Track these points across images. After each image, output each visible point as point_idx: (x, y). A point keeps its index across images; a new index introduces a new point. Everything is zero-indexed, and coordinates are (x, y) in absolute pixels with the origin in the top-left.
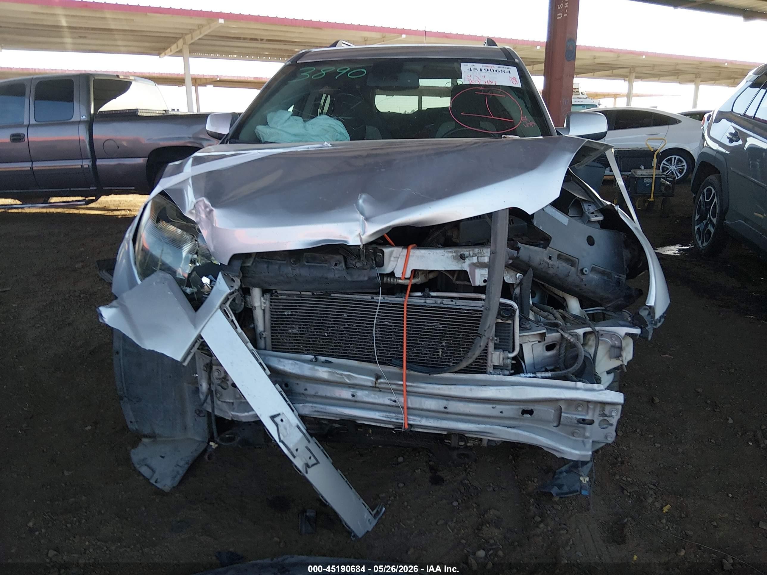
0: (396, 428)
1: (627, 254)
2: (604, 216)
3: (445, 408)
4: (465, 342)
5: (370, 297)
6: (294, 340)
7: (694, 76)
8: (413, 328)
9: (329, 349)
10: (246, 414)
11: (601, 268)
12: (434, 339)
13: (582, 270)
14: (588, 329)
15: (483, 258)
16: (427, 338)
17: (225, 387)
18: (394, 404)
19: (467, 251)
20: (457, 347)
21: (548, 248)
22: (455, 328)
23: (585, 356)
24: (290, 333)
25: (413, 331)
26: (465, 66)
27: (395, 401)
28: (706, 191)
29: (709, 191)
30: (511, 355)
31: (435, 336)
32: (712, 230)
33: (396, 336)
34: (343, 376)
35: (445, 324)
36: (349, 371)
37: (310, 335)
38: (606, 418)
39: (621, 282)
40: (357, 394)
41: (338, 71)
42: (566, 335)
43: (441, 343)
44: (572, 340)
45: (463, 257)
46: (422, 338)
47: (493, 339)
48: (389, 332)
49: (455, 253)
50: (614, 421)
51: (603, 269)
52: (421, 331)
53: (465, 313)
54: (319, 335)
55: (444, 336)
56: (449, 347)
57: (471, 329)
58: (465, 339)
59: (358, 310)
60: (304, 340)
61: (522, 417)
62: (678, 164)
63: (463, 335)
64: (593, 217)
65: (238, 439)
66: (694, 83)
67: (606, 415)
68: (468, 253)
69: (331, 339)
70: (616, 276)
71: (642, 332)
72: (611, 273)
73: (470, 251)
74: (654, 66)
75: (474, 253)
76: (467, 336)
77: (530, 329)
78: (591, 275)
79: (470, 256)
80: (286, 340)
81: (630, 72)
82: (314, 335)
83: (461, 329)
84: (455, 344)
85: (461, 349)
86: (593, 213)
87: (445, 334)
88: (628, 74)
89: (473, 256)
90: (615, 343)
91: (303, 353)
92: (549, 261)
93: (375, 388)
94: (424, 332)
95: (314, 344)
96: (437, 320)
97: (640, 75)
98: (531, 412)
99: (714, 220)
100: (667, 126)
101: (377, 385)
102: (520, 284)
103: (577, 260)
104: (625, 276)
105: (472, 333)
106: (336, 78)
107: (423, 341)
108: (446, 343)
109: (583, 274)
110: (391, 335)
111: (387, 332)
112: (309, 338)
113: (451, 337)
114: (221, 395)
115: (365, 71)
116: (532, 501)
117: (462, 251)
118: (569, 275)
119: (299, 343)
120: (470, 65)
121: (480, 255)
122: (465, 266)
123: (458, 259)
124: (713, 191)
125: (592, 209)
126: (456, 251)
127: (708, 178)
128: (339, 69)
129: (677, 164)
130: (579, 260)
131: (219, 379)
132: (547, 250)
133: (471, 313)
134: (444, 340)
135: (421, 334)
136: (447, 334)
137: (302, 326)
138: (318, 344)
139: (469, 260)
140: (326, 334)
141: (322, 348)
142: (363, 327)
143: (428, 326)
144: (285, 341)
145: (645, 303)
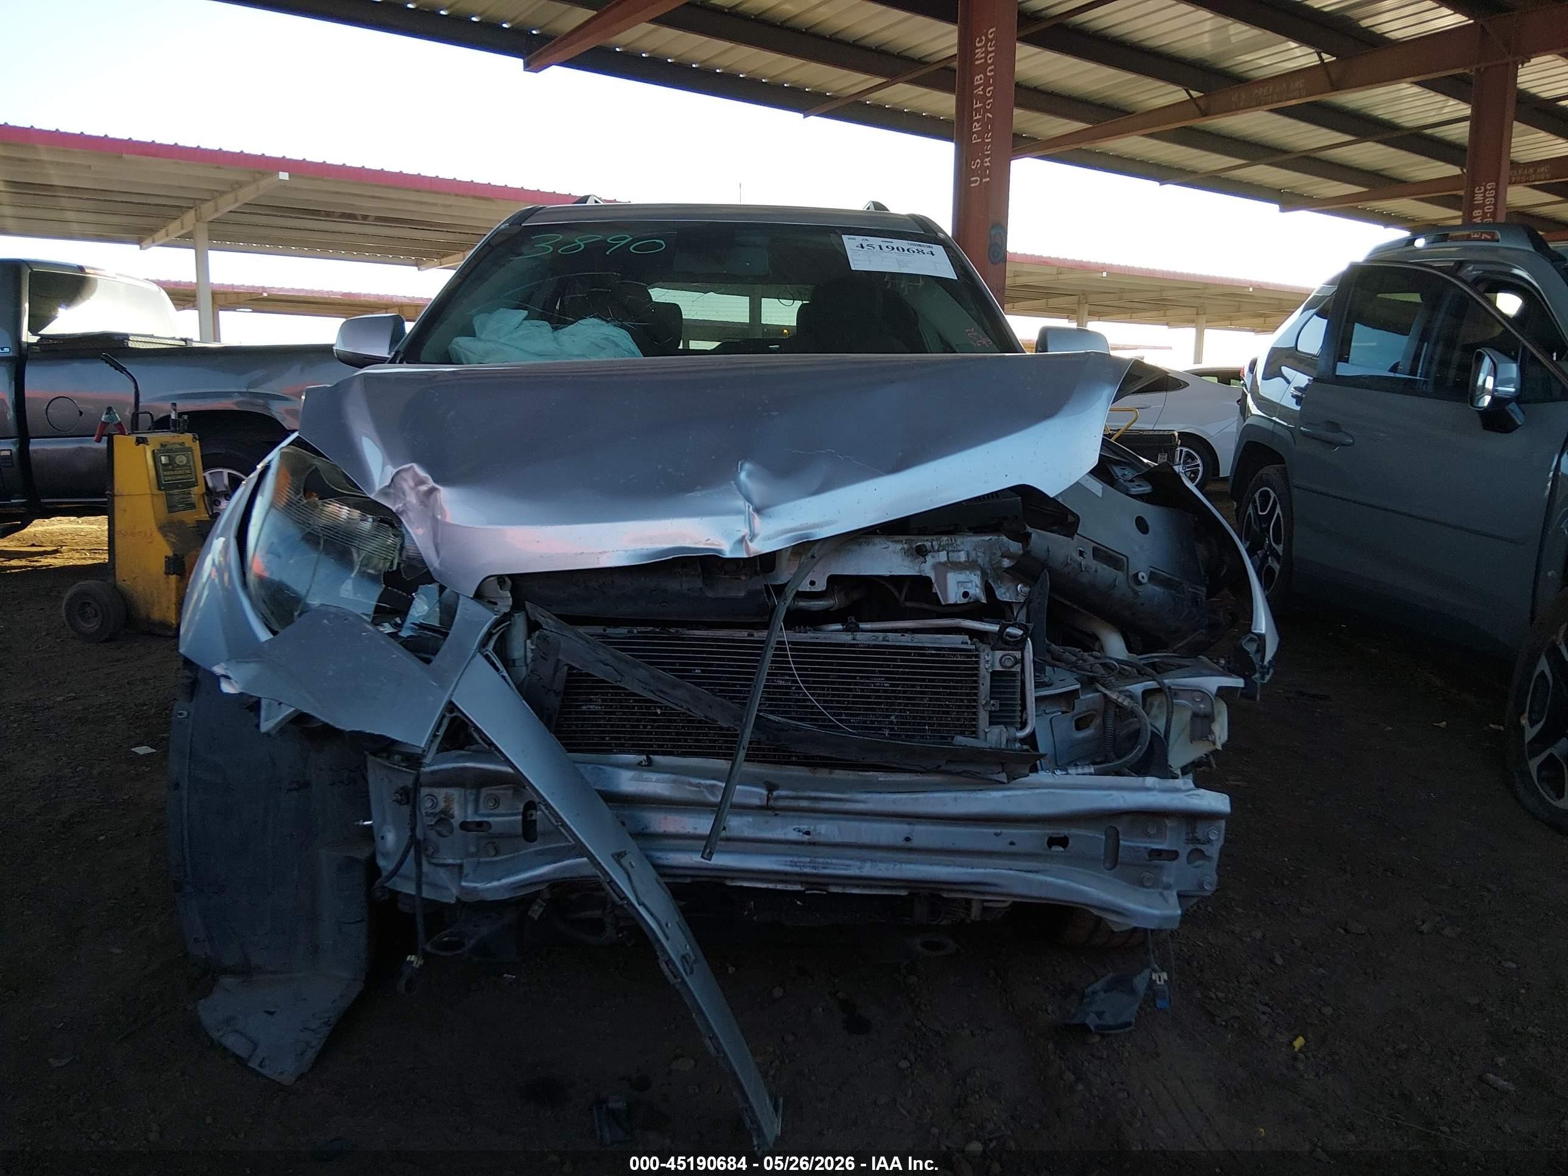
0: (807, 889)
1: (1202, 551)
2: (1152, 485)
3: (908, 839)
4: (934, 712)
5: (746, 634)
6: (593, 726)
7: (1194, 311)
8: (833, 689)
9: (665, 740)
10: (495, 884)
11: (1166, 574)
12: (874, 710)
13: (1137, 575)
14: (1152, 684)
15: (956, 554)
16: (860, 709)
17: (445, 832)
18: (806, 838)
19: (927, 541)
20: (919, 724)
21: (1076, 536)
22: (914, 686)
23: (1152, 732)
24: (584, 713)
25: (834, 695)
26: (851, 241)
27: (808, 833)
28: (1259, 497)
29: (1265, 496)
30: (1021, 734)
31: (875, 703)
32: (1277, 567)
33: (799, 707)
34: (702, 789)
35: (894, 679)
36: (713, 779)
37: (624, 713)
38: (1199, 847)
39: (1199, 600)
40: (730, 823)
41: (608, 241)
42: (1114, 696)
43: (888, 716)
44: (1125, 703)
45: (921, 552)
46: (850, 709)
47: (987, 703)
48: (786, 700)
49: (905, 543)
50: (1213, 851)
51: (1168, 576)
52: (848, 696)
53: (932, 655)
54: (644, 714)
55: (892, 704)
56: (903, 723)
57: (944, 687)
58: (934, 706)
59: (723, 660)
60: (612, 726)
61: (1049, 853)
62: (1188, 463)
63: (931, 699)
64: (1134, 488)
65: (470, 943)
66: (1194, 325)
67: (1199, 841)
68: (930, 544)
69: (669, 721)
70: (1190, 589)
71: (1246, 683)
72: (1181, 584)
73: (933, 540)
74: (1122, 291)
75: (940, 545)
76: (937, 700)
77: (1051, 685)
78: (1150, 586)
79: (933, 550)
80: (576, 726)
81: (1079, 303)
82: (634, 714)
83: (926, 687)
84: (915, 718)
85: (927, 727)
86: (1131, 481)
87: (896, 698)
88: (1075, 307)
89: (938, 551)
90: (1200, 708)
91: (610, 752)
92: (1079, 559)
93: (767, 809)
94: (855, 696)
95: (634, 732)
96: (881, 672)
97: (1099, 309)
98: (1063, 842)
99: (1279, 549)
100: (1164, 394)
101: (771, 803)
102: (1028, 602)
103: (1125, 558)
104: (1204, 589)
105: (948, 694)
106: (608, 253)
107: (852, 715)
108: (896, 717)
109: (1140, 583)
110: (790, 706)
111: (781, 700)
112: (625, 720)
113: (906, 705)
114: (436, 851)
115: (662, 242)
116: (1051, 1046)
117: (921, 541)
118: (1115, 586)
119: (602, 732)
120: (859, 239)
121: (950, 548)
122: (927, 568)
123: (912, 555)
124: (1273, 495)
125: (1130, 474)
126: (909, 540)
127: (1261, 472)
128: (611, 238)
129: (1185, 463)
130: (1128, 558)
131: (434, 815)
132: (1075, 539)
133: (944, 656)
134: (895, 710)
135: (848, 701)
136: (900, 698)
137: (609, 697)
138: (641, 732)
139: (933, 557)
140: (659, 711)
141: (651, 739)
142: (734, 691)
143: (862, 684)
144: (574, 728)
145: (1250, 629)
